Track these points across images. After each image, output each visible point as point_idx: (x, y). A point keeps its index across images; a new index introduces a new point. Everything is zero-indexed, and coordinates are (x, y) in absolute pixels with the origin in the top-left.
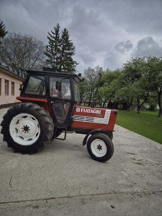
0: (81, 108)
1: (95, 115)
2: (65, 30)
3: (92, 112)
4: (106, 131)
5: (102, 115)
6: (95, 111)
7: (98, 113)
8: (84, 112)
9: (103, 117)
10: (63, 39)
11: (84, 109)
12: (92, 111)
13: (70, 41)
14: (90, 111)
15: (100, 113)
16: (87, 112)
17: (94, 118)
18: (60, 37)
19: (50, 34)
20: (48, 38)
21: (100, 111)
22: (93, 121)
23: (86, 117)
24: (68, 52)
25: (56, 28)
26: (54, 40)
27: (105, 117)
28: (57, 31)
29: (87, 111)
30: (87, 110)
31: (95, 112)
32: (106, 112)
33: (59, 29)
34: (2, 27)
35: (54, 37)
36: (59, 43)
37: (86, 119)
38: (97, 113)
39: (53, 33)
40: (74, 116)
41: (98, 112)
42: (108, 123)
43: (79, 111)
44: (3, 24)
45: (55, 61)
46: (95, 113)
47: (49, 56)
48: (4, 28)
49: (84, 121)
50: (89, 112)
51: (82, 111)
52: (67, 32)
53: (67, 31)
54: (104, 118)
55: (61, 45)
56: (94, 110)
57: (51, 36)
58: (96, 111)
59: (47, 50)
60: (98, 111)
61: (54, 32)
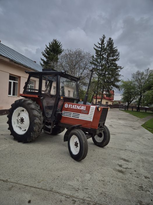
0: (68, 104)
1: (80, 111)
2: (110, 39)
4: (90, 128)
5: (87, 112)
6: (80, 107)
7: (83, 109)
8: (71, 108)
9: (88, 114)
10: (108, 48)
11: (72, 105)
12: (78, 107)
13: (114, 48)
14: (76, 107)
15: (85, 109)
16: (74, 108)
17: (79, 114)
18: (105, 47)
19: (96, 46)
20: (95, 49)
21: (85, 107)
22: (78, 118)
23: (73, 113)
24: (113, 58)
25: (102, 39)
26: (100, 49)
27: (89, 113)
28: (103, 41)
29: (74, 107)
30: (74, 105)
31: (80, 108)
32: (91, 108)
33: (104, 39)
34: (60, 46)
35: (99, 48)
36: (104, 51)
37: (73, 115)
38: (82, 109)
39: (100, 44)
40: (63, 111)
41: (83, 108)
42: (92, 121)
43: (67, 107)
44: (60, 44)
45: (100, 68)
47: (95, 65)
48: (61, 47)
49: (71, 117)
50: (75, 108)
51: (69, 107)
52: (112, 41)
53: (111, 40)
54: (89, 115)
55: (106, 53)
56: (80, 106)
57: (97, 47)
58: (81, 107)
59: (93, 59)
60: (84, 107)
61: (100, 42)
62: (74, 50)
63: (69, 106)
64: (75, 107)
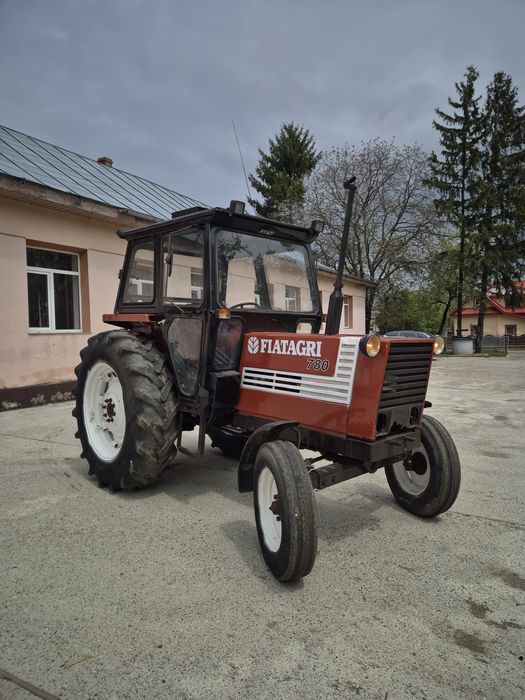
0: (259, 338)
1: (300, 364)
2: (499, 77)
3: (294, 353)
4: (344, 437)
5: (326, 365)
6: (301, 345)
7: (314, 355)
8: (269, 351)
9: (331, 373)
10: (493, 113)
11: (270, 341)
12: (293, 348)
13: (520, 110)
14: (287, 348)
15: (319, 355)
16: (279, 352)
17: (300, 378)
18: (480, 111)
19: (442, 114)
20: (439, 127)
21: (319, 343)
22: (298, 391)
23: (278, 375)
24: (516, 150)
25: (462, 86)
26: (458, 126)
27: (337, 371)
28: (468, 92)
29: (278, 348)
30: (277, 342)
31: (301, 351)
32: (341, 349)
33: (475, 83)
34: (307, 145)
35: (458, 119)
36: (477, 129)
37: (277, 382)
38: (308, 354)
39: (456, 106)
40: (245, 368)
41: (312, 350)
42: (348, 402)
43: (256, 351)
44: (308, 138)
45: (467, 196)
46: (303, 353)
47: (444, 187)
48: (312, 148)
49: (273, 390)
50: (284, 352)
52: (509, 82)
53: (505, 78)
54: (335, 378)
55: (485, 134)
56: (300, 342)
57: (448, 118)
58: (306, 346)
59: (433, 168)
60: (313, 343)
61: (457, 98)
62: (359, 149)
63: (263, 346)
64: (281, 347)
